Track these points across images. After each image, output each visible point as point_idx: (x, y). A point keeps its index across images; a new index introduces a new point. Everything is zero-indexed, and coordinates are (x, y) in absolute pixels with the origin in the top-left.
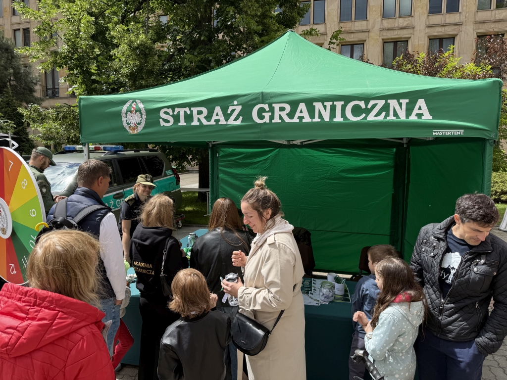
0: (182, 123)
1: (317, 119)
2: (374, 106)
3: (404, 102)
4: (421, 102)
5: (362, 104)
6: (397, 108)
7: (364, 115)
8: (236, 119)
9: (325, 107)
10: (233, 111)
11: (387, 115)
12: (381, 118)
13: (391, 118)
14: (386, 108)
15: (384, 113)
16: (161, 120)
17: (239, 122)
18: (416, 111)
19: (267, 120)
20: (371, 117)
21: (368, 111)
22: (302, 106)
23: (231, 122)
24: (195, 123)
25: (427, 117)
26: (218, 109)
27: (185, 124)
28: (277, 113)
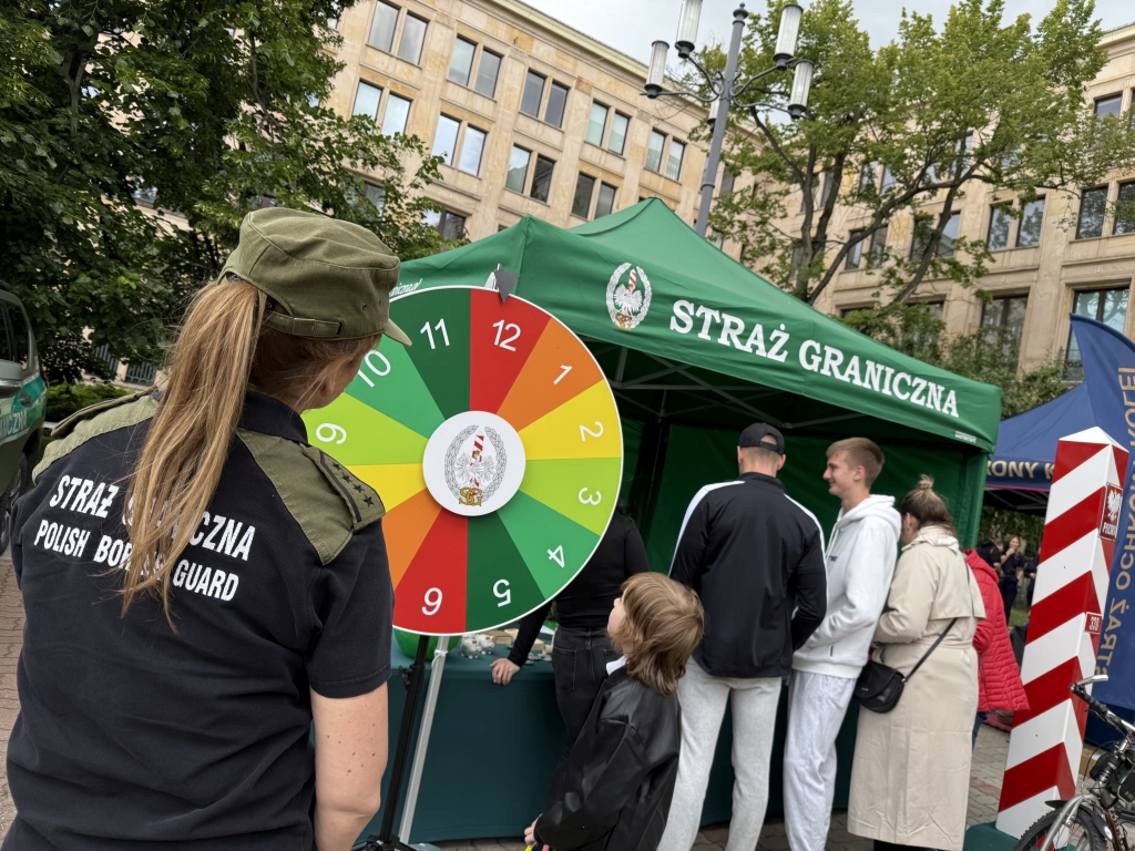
0: (704, 335)
1: (866, 385)
2: (918, 385)
3: (941, 388)
4: (952, 395)
5: (908, 378)
6: (935, 394)
7: (908, 394)
8: (779, 353)
9: (876, 370)
10: (778, 338)
11: (926, 401)
12: (921, 402)
13: (929, 406)
14: (926, 391)
15: (924, 398)
16: (673, 319)
17: (782, 359)
18: (947, 404)
19: (815, 367)
20: (914, 400)
21: (912, 390)
22: (855, 361)
23: (772, 355)
24: (723, 340)
25: (955, 414)
26: (758, 329)
27: (709, 338)
28: (828, 361)
